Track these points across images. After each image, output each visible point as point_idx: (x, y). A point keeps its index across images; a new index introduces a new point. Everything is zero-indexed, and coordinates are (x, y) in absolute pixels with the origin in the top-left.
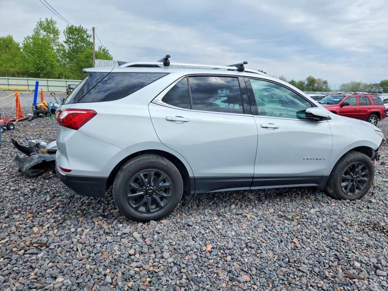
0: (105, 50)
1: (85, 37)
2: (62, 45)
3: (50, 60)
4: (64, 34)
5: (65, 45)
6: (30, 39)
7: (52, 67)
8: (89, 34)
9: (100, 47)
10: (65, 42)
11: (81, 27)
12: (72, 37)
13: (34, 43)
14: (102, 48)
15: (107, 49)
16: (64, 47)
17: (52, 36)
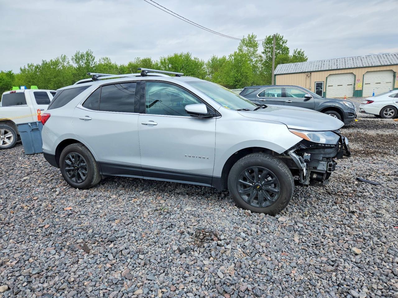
0: (300, 52)
1: (281, 43)
2: (261, 56)
3: (246, 72)
4: (263, 46)
5: (263, 55)
6: (232, 57)
7: (246, 77)
8: (285, 40)
9: (296, 50)
10: (263, 53)
11: (278, 35)
12: (269, 46)
13: (235, 59)
14: (298, 51)
15: (302, 51)
16: (262, 57)
17: (252, 49)
